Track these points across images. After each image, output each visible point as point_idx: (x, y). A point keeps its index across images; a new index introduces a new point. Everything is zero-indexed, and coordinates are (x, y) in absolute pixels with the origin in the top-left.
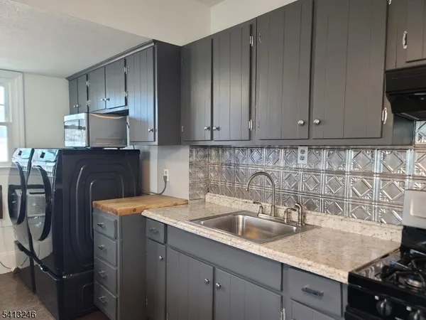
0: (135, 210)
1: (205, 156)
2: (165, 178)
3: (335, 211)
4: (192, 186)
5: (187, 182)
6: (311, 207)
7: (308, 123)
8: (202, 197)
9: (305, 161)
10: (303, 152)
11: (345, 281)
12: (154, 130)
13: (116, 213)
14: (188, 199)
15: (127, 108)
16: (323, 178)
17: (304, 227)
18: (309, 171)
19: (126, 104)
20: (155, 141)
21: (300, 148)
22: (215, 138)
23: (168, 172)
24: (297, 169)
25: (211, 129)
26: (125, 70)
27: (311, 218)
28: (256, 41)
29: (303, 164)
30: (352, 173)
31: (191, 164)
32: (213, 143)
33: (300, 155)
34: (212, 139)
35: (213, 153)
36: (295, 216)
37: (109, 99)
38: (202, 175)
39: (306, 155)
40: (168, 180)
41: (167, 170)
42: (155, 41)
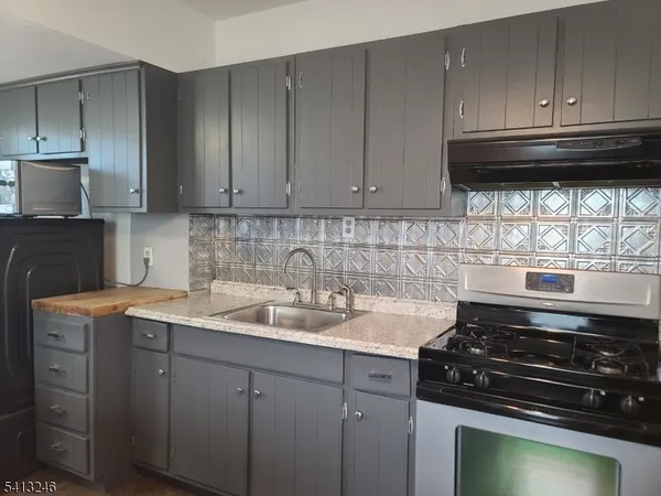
0: (115, 307)
1: (211, 229)
2: (147, 261)
3: (388, 292)
4: (193, 272)
5: (186, 265)
6: (358, 289)
7: (363, 190)
8: (206, 286)
9: (352, 235)
10: (349, 223)
11: (416, 357)
12: (139, 191)
13: (87, 313)
14: (187, 289)
15: (83, 155)
16: (373, 254)
17: (352, 313)
18: (356, 246)
19: (83, 149)
20: (141, 206)
21: (345, 219)
22: (235, 204)
23: (149, 252)
24: (341, 244)
25: (229, 191)
26: (81, 96)
27: (360, 302)
28: (294, 84)
29: (349, 237)
30: (405, 248)
31: (191, 240)
32: (231, 211)
33: (345, 226)
34: (231, 205)
35: (222, 224)
36: (341, 302)
37: (44, 139)
38: (204, 255)
39: (352, 227)
40: (151, 264)
41: (150, 250)
42: (142, 63)
